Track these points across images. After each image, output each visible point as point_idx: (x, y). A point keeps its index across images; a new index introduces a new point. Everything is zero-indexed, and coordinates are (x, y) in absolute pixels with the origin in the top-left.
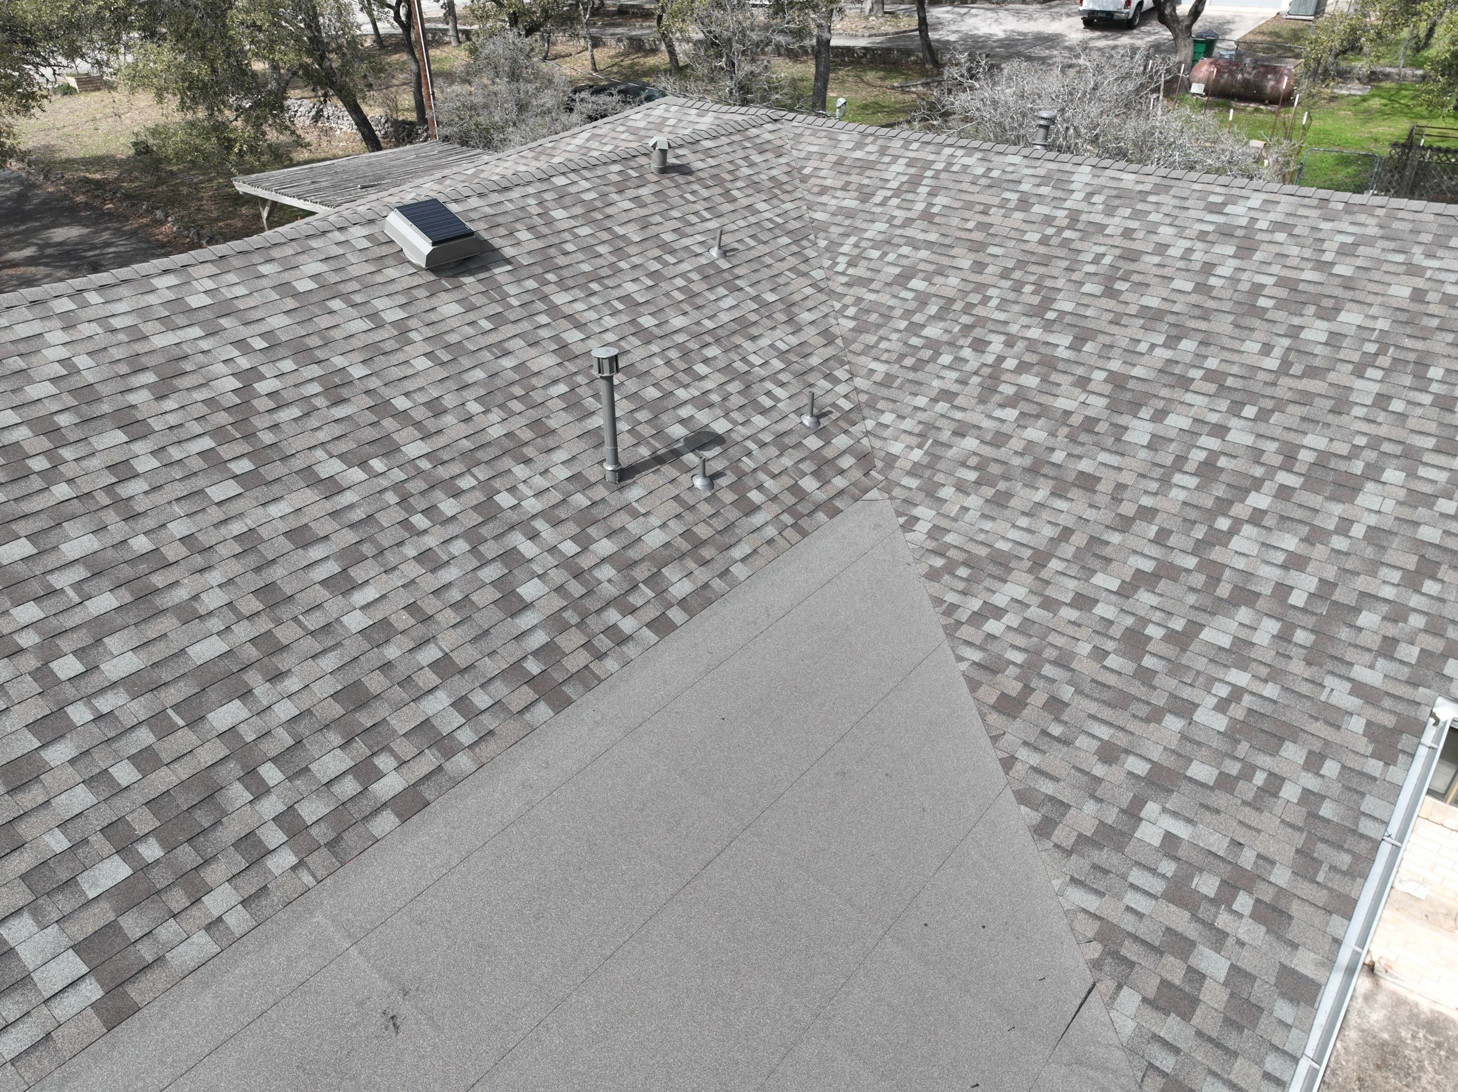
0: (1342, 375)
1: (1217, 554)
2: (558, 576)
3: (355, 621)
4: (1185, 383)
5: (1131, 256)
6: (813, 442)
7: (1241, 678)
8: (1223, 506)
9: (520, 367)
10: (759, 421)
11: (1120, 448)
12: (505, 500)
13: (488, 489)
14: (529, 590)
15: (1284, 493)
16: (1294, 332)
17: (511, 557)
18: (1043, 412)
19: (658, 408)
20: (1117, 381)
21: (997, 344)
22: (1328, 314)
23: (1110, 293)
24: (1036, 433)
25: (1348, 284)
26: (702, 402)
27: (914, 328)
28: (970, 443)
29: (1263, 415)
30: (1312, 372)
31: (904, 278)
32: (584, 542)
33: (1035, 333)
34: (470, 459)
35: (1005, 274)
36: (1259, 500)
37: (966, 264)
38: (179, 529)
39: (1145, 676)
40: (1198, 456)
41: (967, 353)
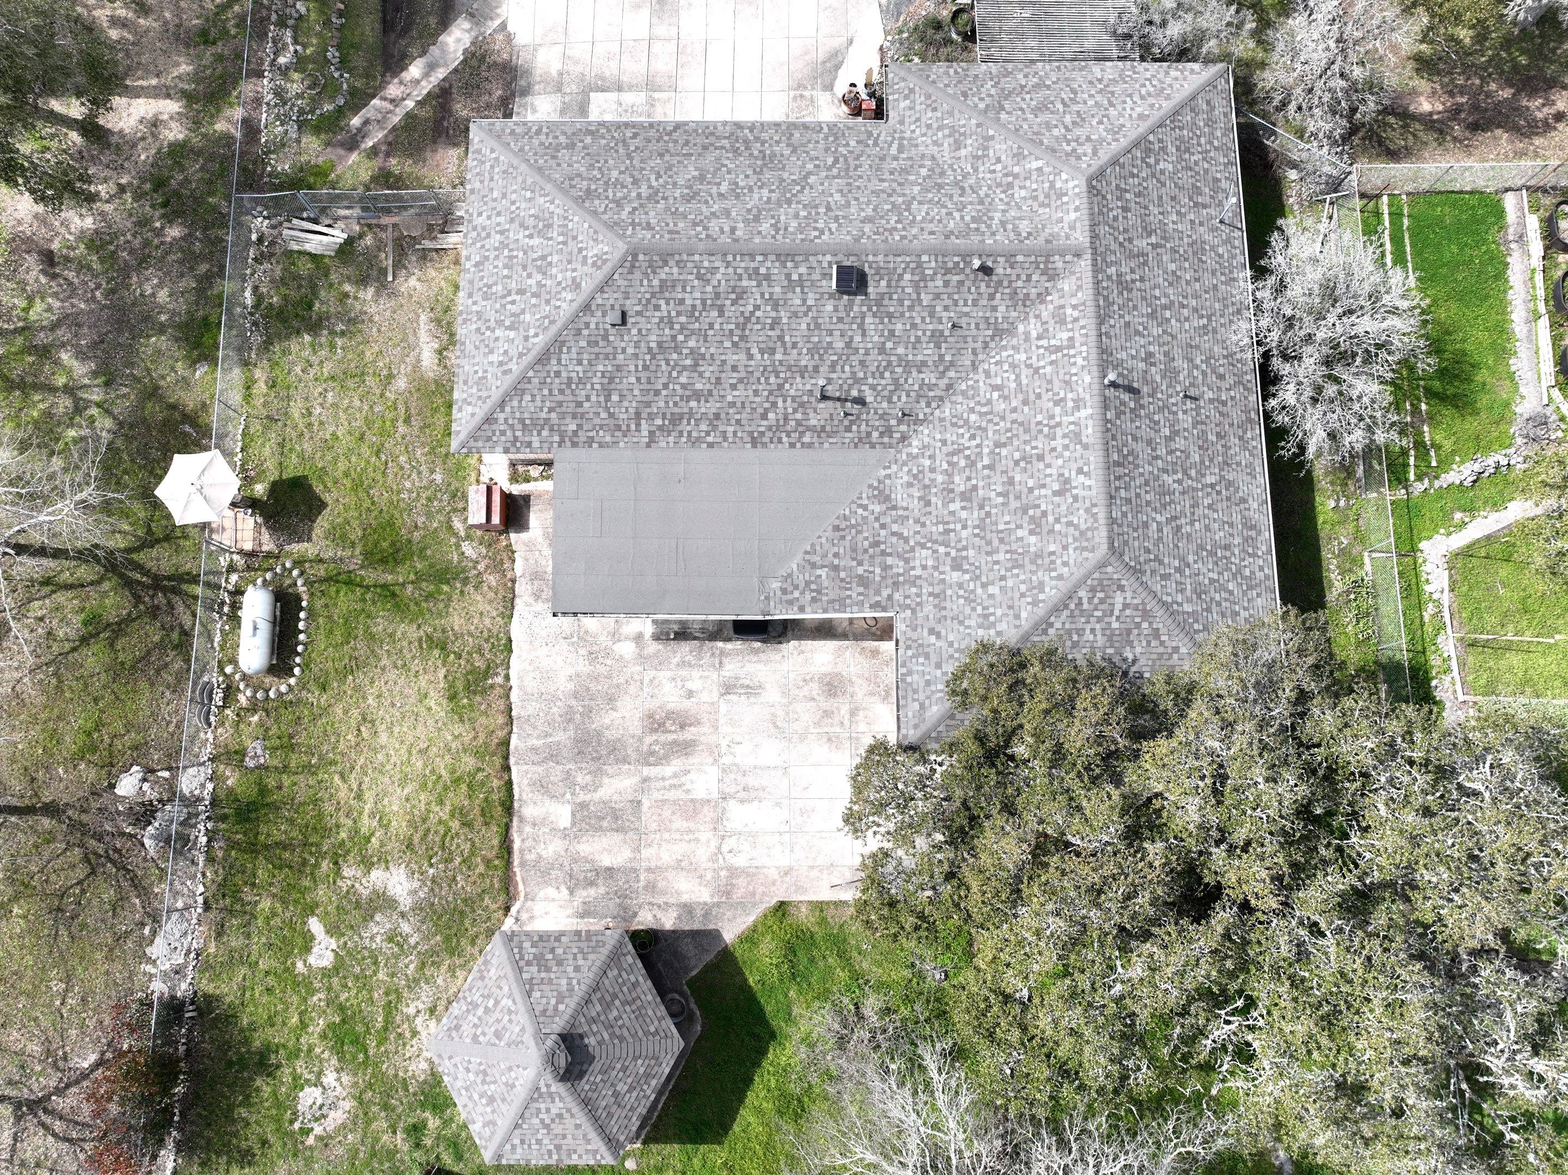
0: (1003, 548)
1: (917, 548)
2: (780, 416)
3: (730, 398)
4: (981, 507)
5: (1041, 458)
6: (893, 422)
7: (878, 571)
8: (936, 542)
9: (830, 343)
10: (885, 405)
11: (945, 505)
12: (787, 386)
13: (786, 381)
14: (771, 416)
15: (948, 554)
16: (1019, 527)
17: (774, 404)
18: (950, 475)
19: (857, 381)
20: (975, 488)
21: (974, 443)
22: (1032, 532)
23: (1017, 463)
24: (940, 478)
25: (1051, 531)
26: (873, 388)
27: (972, 410)
28: (927, 463)
29: (976, 535)
30: (1001, 541)
31: (996, 388)
32: (795, 411)
33: (986, 450)
34: (789, 368)
35: (1014, 422)
36: (942, 550)
37: (1014, 404)
38: (712, 350)
39: (866, 551)
40: (952, 526)
41: (967, 436)
